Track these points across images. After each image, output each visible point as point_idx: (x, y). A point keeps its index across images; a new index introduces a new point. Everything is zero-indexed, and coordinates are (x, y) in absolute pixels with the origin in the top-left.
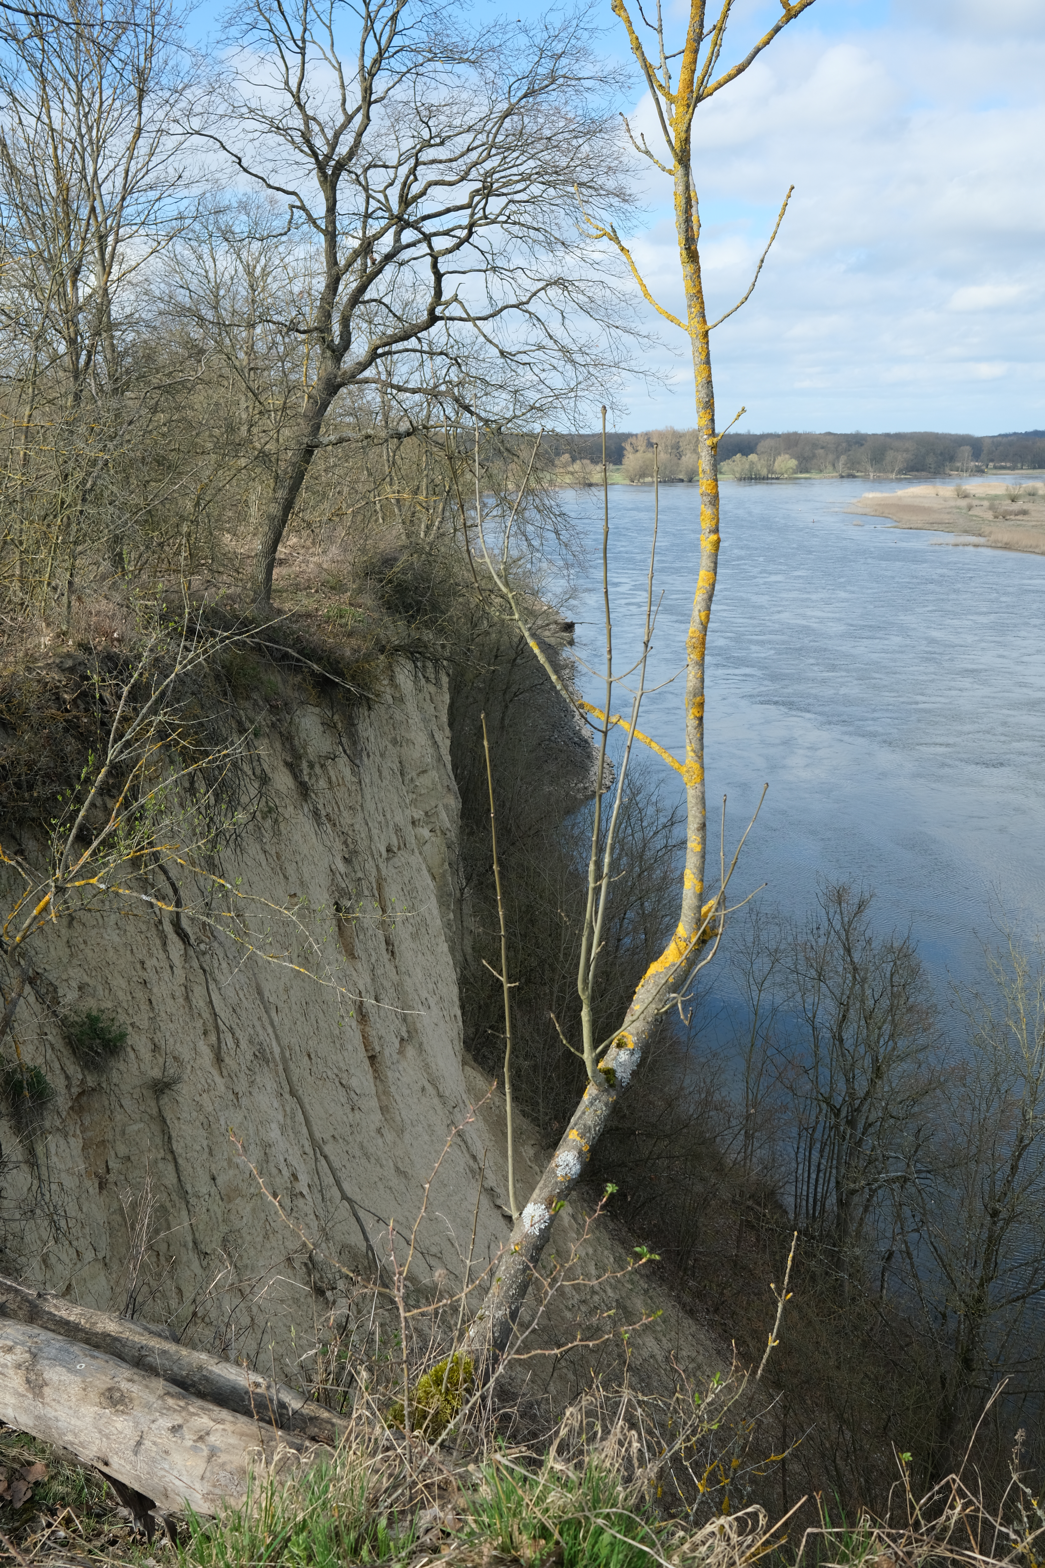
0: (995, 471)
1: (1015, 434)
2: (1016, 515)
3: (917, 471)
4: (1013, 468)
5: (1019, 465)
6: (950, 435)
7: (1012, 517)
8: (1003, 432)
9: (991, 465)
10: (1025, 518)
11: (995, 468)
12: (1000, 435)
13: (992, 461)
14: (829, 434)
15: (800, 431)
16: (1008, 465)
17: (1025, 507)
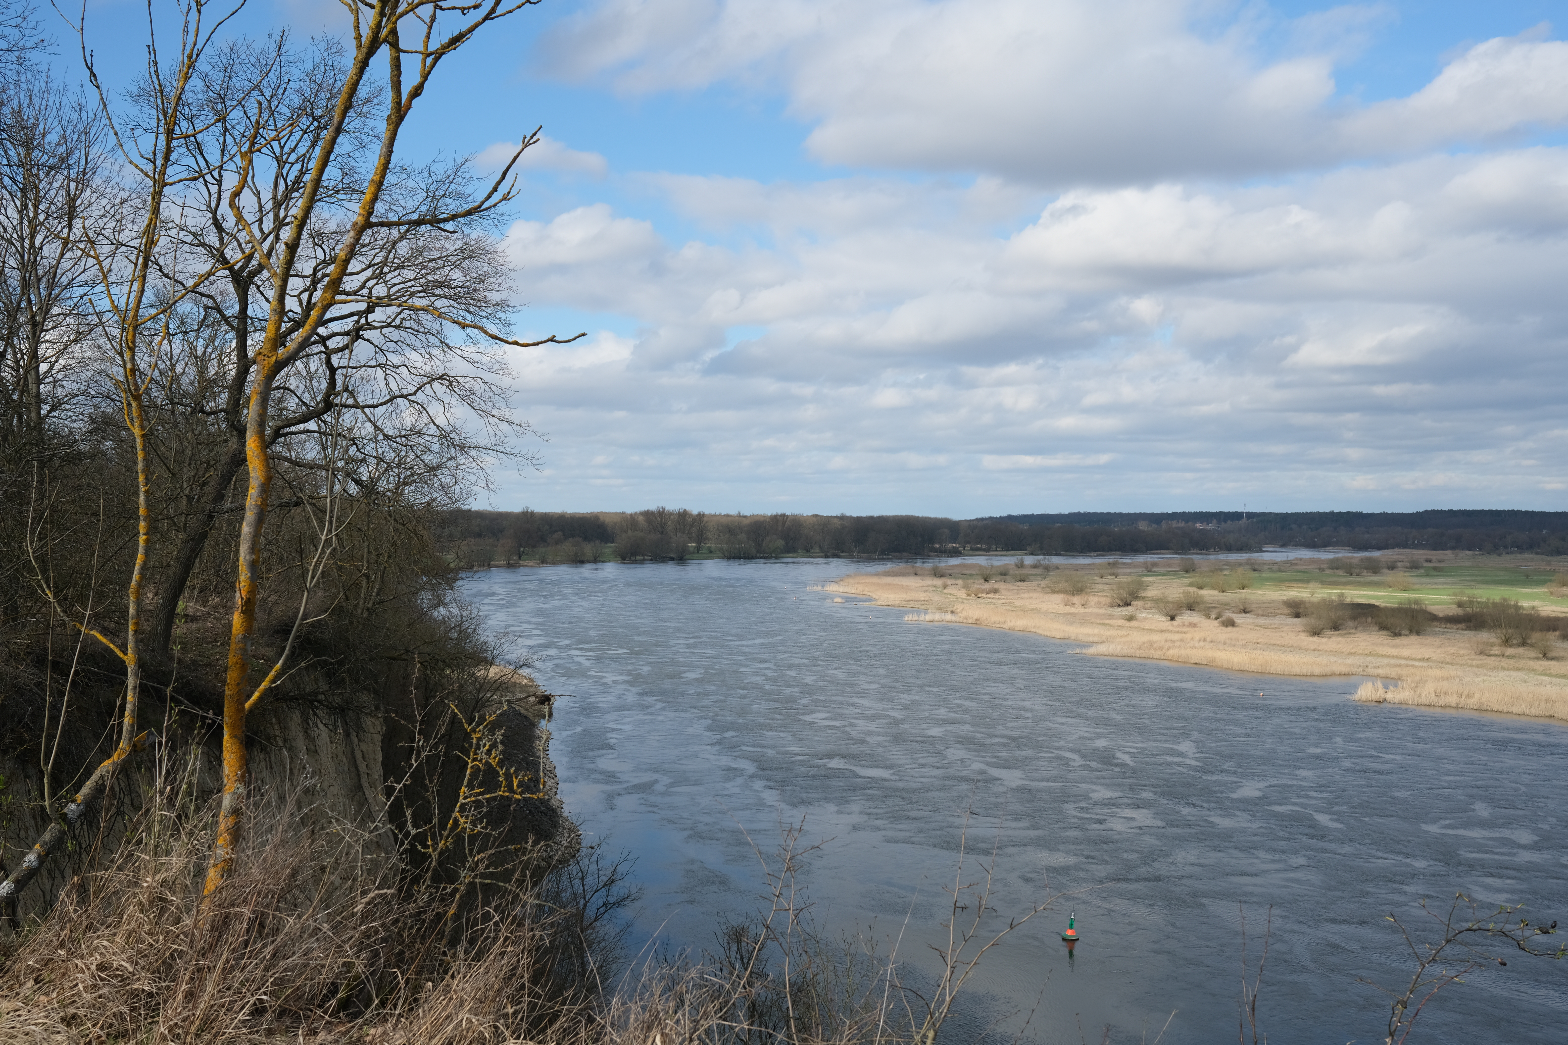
0: (971, 552)
1: (990, 518)
2: (987, 593)
3: (899, 551)
4: (988, 550)
5: (994, 547)
6: (930, 518)
7: (984, 595)
8: (979, 517)
9: (968, 546)
10: (996, 596)
11: (972, 549)
12: (977, 519)
13: (969, 543)
14: (816, 516)
15: (788, 513)
16: (984, 546)
17: (996, 586)
